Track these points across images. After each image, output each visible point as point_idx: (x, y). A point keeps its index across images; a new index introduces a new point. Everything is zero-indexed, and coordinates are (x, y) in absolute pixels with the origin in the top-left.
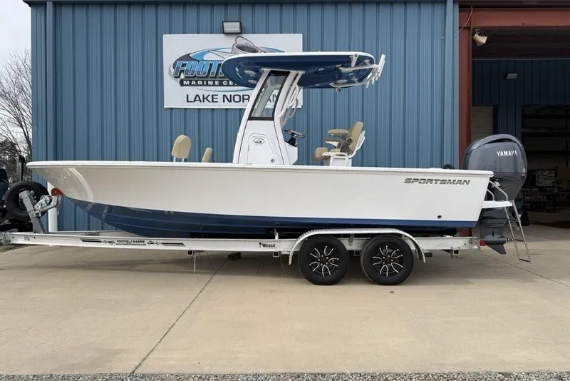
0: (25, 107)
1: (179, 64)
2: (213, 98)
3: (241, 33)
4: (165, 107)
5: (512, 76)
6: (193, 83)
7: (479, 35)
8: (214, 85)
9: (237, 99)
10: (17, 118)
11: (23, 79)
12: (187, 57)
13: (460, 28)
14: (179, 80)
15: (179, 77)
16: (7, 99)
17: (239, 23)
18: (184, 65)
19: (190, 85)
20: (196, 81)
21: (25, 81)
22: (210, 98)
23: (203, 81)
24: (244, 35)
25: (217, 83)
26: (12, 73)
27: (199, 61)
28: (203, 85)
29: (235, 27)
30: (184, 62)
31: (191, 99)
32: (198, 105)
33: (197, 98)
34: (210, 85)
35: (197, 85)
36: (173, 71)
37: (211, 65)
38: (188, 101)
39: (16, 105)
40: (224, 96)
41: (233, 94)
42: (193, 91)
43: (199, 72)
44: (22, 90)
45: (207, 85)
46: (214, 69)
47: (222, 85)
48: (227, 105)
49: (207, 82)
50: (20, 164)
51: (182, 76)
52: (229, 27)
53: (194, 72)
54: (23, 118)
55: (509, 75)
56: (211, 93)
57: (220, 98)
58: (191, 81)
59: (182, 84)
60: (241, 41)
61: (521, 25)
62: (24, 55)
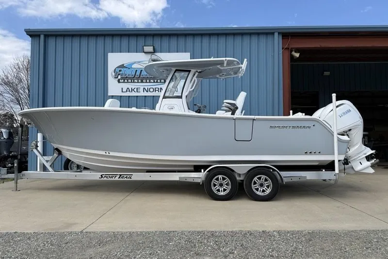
0: (22, 92)
1: (118, 70)
2: (137, 90)
3: (154, 52)
4: (109, 95)
5: (327, 73)
6: (126, 81)
7: (295, 52)
8: (138, 82)
9: (152, 90)
10: (17, 99)
11: (21, 74)
12: (122, 66)
13: (283, 48)
14: (117, 79)
15: (117, 78)
16: (11, 87)
17: (152, 47)
18: (120, 71)
19: (124, 82)
20: (128, 80)
21: (23, 75)
22: (135, 90)
23: (131, 80)
24: (156, 54)
25: (139, 81)
26: (15, 70)
27: (129, 69)
28: (131, 82)
29: (150, 49)
30: (120, 69)
31: (124, 90)
32: (128, 94)
33: (128, 90)
34: (136, 82)
35: (128, 82)
36: (114, 74)
37: (136, 70)
38: (122, 92)
39: (17, 91)
40: (144, 88)
41: (149, 87)
42: (125, 86)
43: (129, 75)
44: (20, 81)
45: (134, 82)
46: (138, 73)
47: (143, 82)
48: (146, 94)
49: (134, 80)
50: (21, 129)
51: (119, 77)
52: (147, 49)
53: (126, 74)
54: (21, 99)
55: (325, 73)
56: (136, 87)
57: (142, 89)
58: (124, 80)
59: (119, 81)
60: (154, 57)
61: (319, 46)
62: (23, 59)
